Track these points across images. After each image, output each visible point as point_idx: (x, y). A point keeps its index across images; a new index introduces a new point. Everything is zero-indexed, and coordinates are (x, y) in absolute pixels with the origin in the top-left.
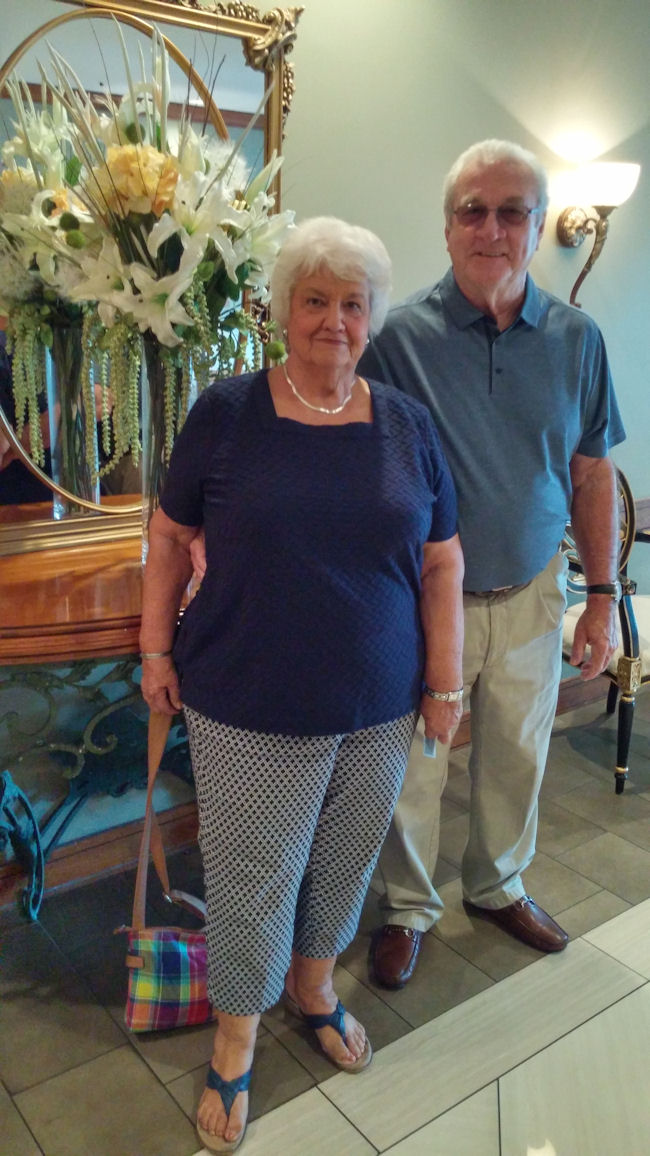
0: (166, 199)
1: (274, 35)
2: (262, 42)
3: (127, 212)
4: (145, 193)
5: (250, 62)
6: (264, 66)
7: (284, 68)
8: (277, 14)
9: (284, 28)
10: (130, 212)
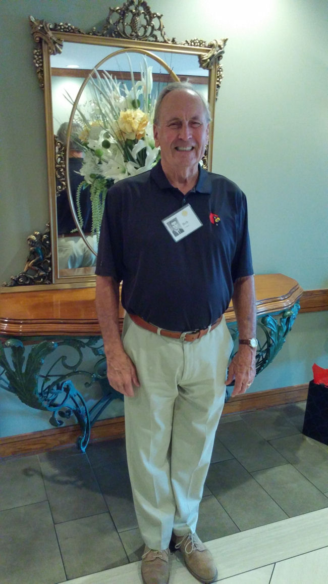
0: (141, 133)
1: (212, 52)
2: (206, 56)
3: (125, 139)
4: (133, 131)
5: (201, 66)
6: (207, 67)
7: (217, 67)
8: (214, 42)
9: (218, 49)
10: (127, 139)
